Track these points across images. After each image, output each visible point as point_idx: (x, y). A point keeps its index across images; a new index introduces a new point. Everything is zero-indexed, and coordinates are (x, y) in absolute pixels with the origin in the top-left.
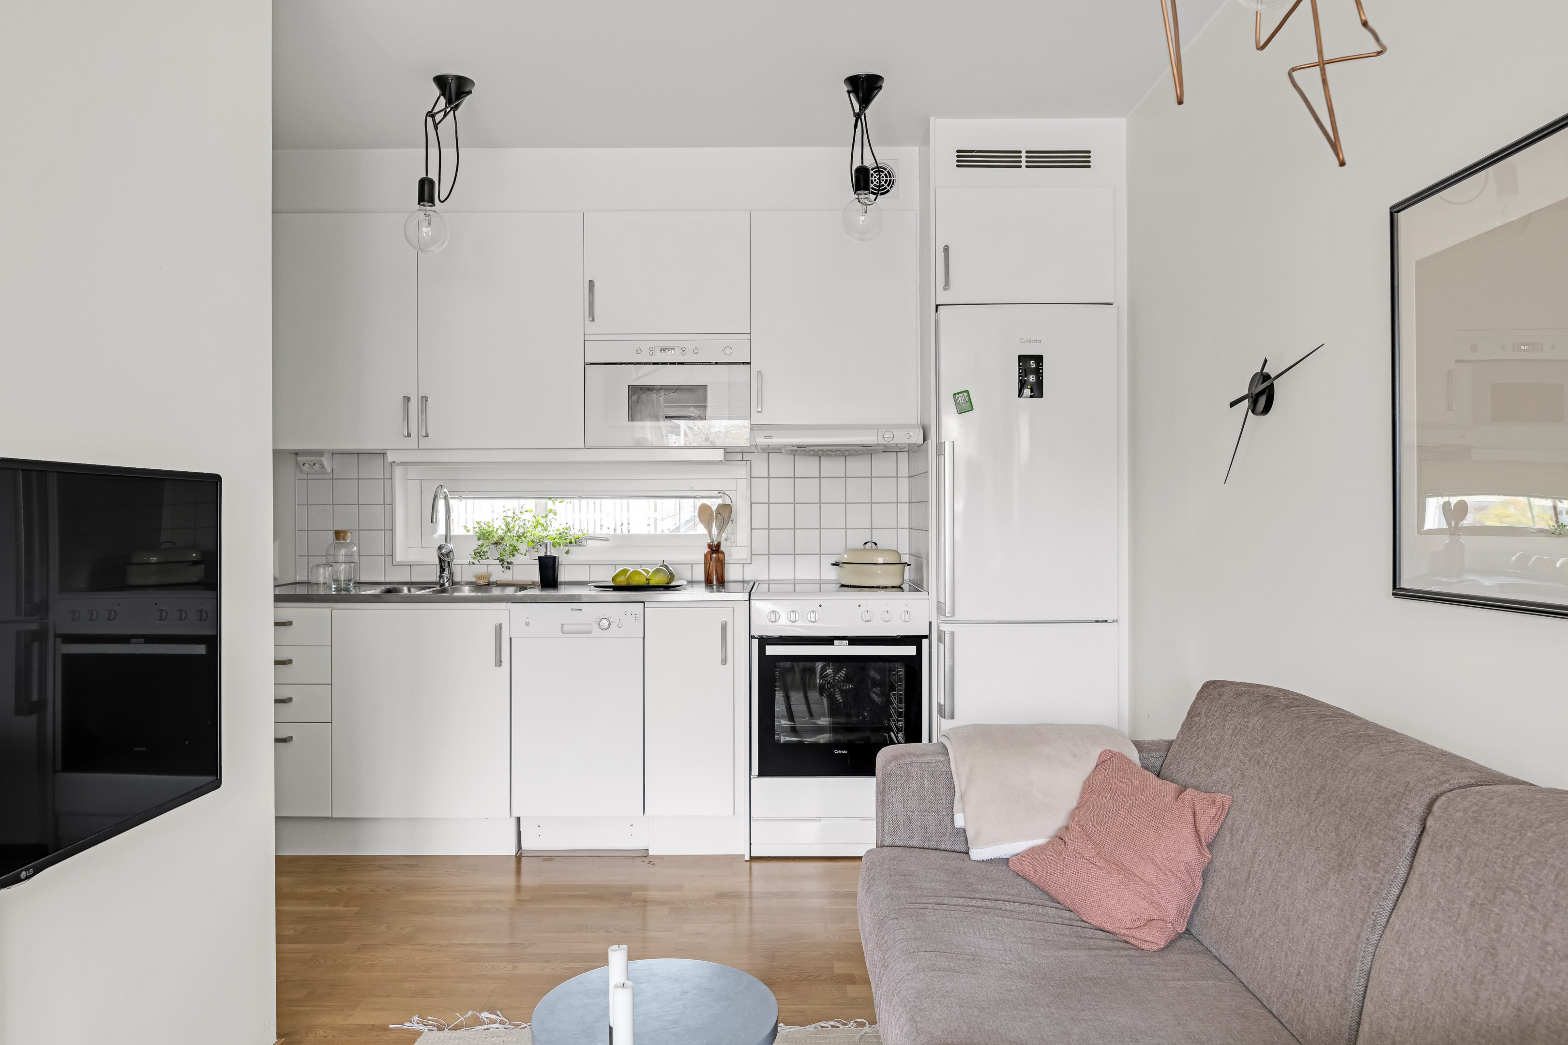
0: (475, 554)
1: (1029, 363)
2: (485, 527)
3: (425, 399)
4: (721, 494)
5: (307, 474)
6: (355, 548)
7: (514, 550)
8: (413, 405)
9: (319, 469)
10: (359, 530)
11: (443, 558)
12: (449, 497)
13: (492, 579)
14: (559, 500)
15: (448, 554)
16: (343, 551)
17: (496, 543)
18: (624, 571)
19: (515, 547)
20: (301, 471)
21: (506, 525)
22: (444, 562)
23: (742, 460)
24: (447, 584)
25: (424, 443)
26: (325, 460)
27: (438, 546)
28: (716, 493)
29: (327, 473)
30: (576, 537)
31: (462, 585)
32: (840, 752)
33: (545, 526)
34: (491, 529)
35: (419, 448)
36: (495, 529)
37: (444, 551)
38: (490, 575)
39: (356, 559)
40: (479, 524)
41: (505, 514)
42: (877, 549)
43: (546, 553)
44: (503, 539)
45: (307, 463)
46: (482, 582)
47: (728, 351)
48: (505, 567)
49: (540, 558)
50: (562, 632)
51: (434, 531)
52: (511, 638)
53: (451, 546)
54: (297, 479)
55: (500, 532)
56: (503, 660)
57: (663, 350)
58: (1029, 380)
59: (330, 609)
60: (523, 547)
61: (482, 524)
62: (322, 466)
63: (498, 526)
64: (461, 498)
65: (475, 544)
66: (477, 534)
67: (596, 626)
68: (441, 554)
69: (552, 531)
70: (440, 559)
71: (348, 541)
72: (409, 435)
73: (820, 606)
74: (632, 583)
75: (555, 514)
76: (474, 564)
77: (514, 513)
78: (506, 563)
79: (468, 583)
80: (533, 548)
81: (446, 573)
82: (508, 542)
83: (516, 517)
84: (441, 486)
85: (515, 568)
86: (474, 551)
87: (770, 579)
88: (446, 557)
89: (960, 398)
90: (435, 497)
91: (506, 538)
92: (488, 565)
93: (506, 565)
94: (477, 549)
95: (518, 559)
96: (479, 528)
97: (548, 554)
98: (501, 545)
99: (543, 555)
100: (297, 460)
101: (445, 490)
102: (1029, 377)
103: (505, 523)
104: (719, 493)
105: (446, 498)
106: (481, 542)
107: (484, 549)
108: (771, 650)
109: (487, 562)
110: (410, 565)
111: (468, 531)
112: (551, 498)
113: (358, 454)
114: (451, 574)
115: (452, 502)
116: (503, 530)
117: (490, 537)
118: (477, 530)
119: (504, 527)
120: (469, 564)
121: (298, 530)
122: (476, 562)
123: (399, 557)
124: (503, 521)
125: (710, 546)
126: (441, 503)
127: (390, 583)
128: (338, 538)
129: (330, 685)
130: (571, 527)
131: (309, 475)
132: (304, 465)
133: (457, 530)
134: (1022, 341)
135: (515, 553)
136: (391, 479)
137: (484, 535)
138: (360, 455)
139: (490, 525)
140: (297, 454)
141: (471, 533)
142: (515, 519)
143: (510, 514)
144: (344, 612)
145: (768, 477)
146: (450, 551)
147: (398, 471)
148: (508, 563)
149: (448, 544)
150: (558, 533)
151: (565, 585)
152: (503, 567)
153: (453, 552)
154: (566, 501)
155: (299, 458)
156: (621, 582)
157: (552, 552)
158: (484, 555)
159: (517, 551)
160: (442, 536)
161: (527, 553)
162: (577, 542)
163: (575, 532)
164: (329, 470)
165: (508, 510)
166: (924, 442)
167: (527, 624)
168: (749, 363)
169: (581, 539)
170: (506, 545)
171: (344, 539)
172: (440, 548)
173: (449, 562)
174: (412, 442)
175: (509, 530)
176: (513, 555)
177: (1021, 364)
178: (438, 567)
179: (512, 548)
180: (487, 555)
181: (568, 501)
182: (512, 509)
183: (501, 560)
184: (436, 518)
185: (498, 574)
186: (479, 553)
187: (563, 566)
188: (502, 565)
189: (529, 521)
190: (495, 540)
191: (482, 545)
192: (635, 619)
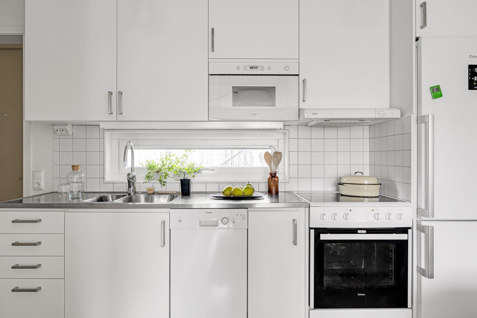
0: (146, 177)
1: (475, 69)
2: (152, 163)
3: (120, 93)
4: (270, 147)
5: (59, 136)
6: (83, 175)
7: (166, 175)
8: (114, 96)
9: (65, 133)
10: (86, 165)
11: (130, 180)
12: (133, 148)
13: (156, 190)
14: (189, 150)
15: (133, 178)
16: (77, 176)
17: (157, 172)
18: (229, 188)
19: (167, 174)
20: (56, 134)
21: (162, 162)
22: (131, 182)
23: (285, 130)
24: (132, 194)
25: (120, 118)
26: (69, 128)
27: (128, 173)
28: (268, 147)
29: (70, 135)
30: (198, 168)
31: (140, 194)
32: (361, 295)
33: (182, 163)
34: (154, 164)
35: (117, 120)
36: (157, 165)
37: (131, 176)
38: (154, 189)
39: (83, 180)
40: (148, 162)
41: (161, 157)
42: (363, 176)
43: (184, 177)
44: (161, 170)
45: (59, 130)
46: (150, 192)
47: (287, 68)
48: (162, 184)
49: (181, 180)
50: (200, 226)
51: (125, 166)
52: (170, 230)
53: (134, 173)
54: (54, 138)
55: (159, 166)
56: (165, 242)
57: (252, 68)
58: (474, 79)
59: (64, 212)
60: (171, 174)
61: (150, 162)
62: (67, 131)
63: (158, 164)
64: (139, 149)
65: (146, 172)
66: (147, 167)
67: (220, 222)
68: (129, 178)
69: (186, 166)
70: (129, 181)
71: (79, 171)
72: (111, 113)
73: (351, 210)
74: (235, 195)
75: (187, 157)
76: (146, 182)
77: (166, 156)
78: (163, 182)
79: (143, 193)
80: (177, 174)
81: (132, 188)
82: (163, 171)
83: (167, 158)
84: (129, 142)
85: (167, 185)
86: (146, 176)
87: (299, 190)
88: (132, 179)
89: (434, 90)
90: (126, 147)
91: (162, 169)
92: (153, 183)
93: (164, 184)
94: (148, 175)
95: (168, 180)
96: (148, 164)
97: (186, 178)
98: (160, 173)
99: (183, 178)
100: (53, 128)
101: (131, 144)
102: (474, 78)
103: (161, 162)
104: (270, 146)
105: (132, 148)
106: (149, 171)
107: (151, 175)
108: (324, 237)
109: (153, 181)
110: (113, 183)
111: (143, 165)
112: (185, 149)
113: (86, 125)
114: (135, 188)
115: (135, 151)
116: (161, 165)
117: (154, 168)
118: (147, 165)
119: (161, 164)
120: (144, 183)
121: (54, 165)
122: (147, 182)
123: (107, 179)
124: (160, 160)
125: (271, 174)
126: (129, 152)
127: (102, 192)
128: (73, 169)
129: (64, 257)
130: (195, 163)
131: (60, 136)
132: (57, 131)
133: (136, 165)
134: (471, 56)
135: (167, 177)
136: (103, 138)
137: (151, 168)
138: (87, 126)
139: (154, 162)
140: (53, 125)
141: (144, 166)
142: (167, 160)
143: (164, 157)
144: (72, 214)
145: (298, 138)
146: (134, 176)
147: (107, 134)
148: (164, 182)
149: (133, 173)
150: (189, 166)
151: (193, 193)
152: (161, 184)
153: (135, 176)
154: (192, 150)
155: (54, 127)
156: (228, 194)
157: (188, 177)
158: (151, 178)
159: (167, 175)
160: (129, 168)
161: (174, 177)
162: (199, 171)
163: (197, 166)
164: (70, 134)
165: (163, 155)
166: (401, 117)
167: (180, 221)
168: (298, 75)
169: (201, 170)
170: (163, 173)
171: (77, 170)
172: (128, 175)
173: (133, 182)
174: (113, 117)
175: (164, 165)
176: (166, 178)
177: (470, 70)
178: (128, 184)
179: (165, 174)
180: (152, 178)
181: (194, 150)
182: (165, 154)
183: (161, 181)
184: (127, 159)
185: (158, 188)
186: (148, 176)
187: (192, 184)
188: (161, 183)
189: (174, 160)
190: (157, 170)
191: (150, 173)
192: (243, 218)
